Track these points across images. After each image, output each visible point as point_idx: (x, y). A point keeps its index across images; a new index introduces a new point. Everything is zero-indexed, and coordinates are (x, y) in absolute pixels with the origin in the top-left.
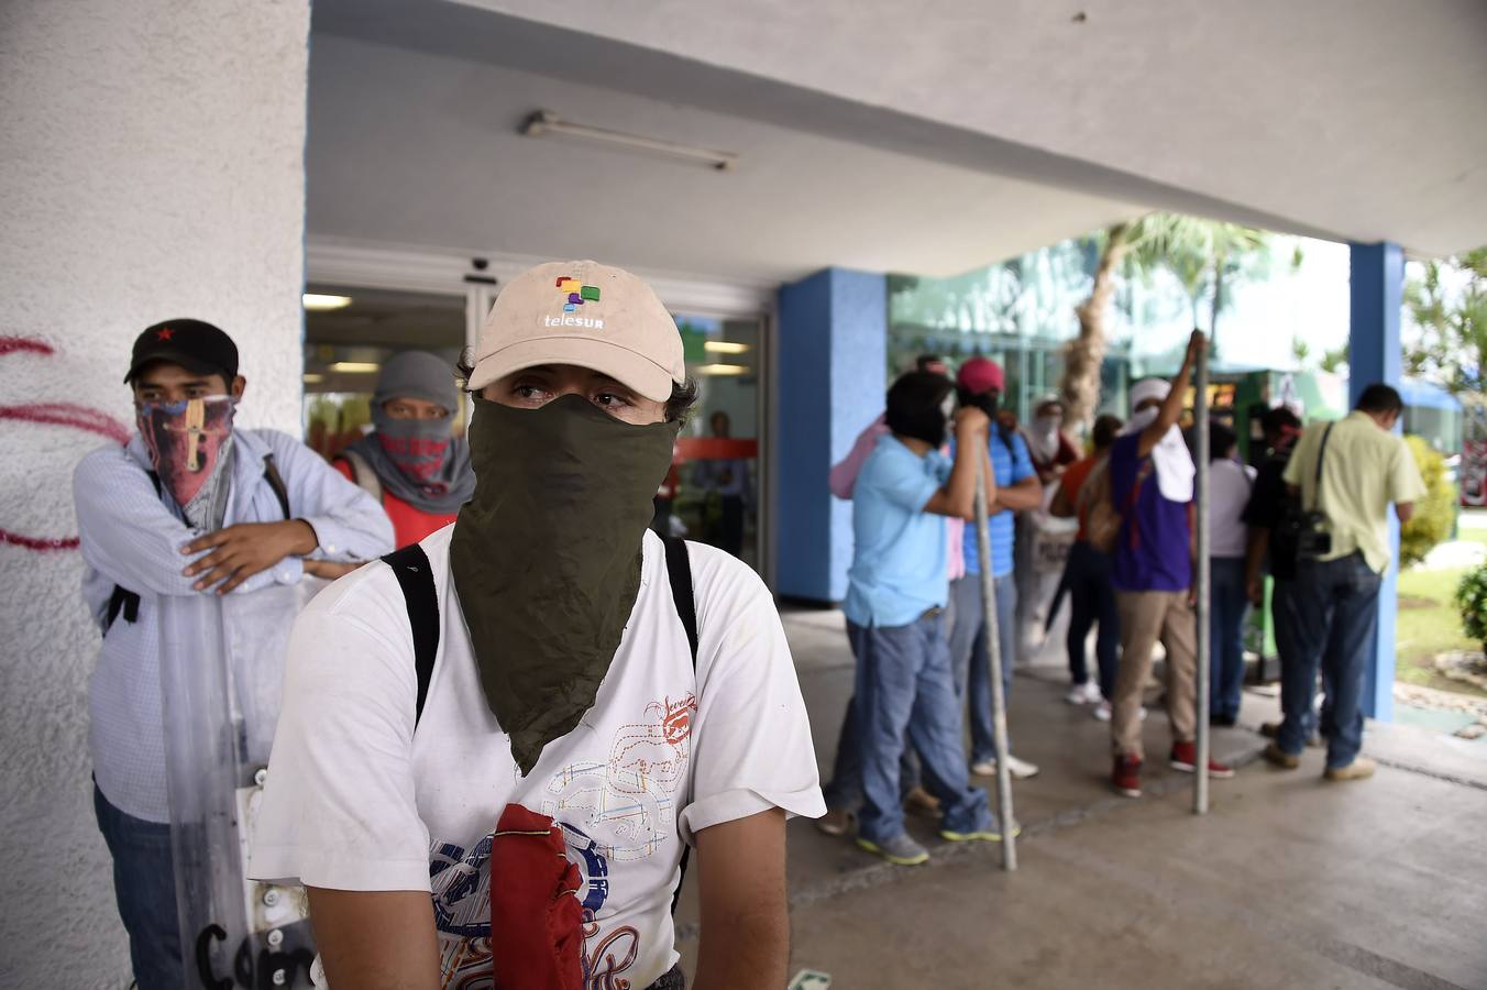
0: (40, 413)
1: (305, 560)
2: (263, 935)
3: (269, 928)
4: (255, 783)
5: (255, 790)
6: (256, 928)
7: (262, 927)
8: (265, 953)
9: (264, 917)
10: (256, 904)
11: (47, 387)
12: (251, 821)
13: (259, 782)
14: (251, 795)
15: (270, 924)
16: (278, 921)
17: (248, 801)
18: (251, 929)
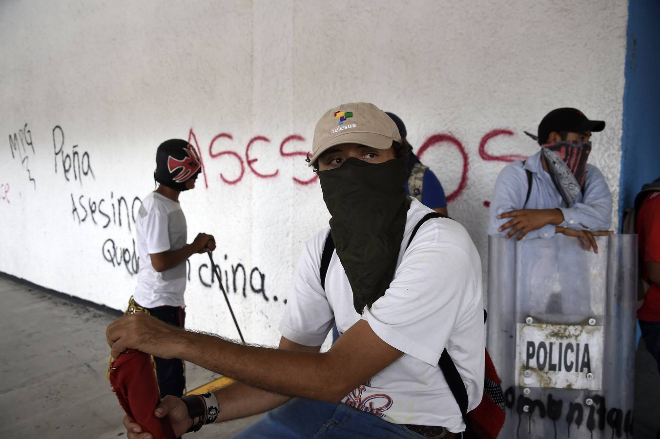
0: (508, 158)
1: (557, 227)
2: (522, 388)
3: (525, 386)
4: (525, 322)
5: (525, 326)
6: (519, 384)
7: (522, 385)
8: (522, 396)
9: (523, 380)
10: (520, 374)
11: (511, 148)
12: (522, 338)
13: (527, 322)
14: (524, 327)
15: (525, 384)
16: (528, 384)
17: (522, 329)
18: (517, 384)
